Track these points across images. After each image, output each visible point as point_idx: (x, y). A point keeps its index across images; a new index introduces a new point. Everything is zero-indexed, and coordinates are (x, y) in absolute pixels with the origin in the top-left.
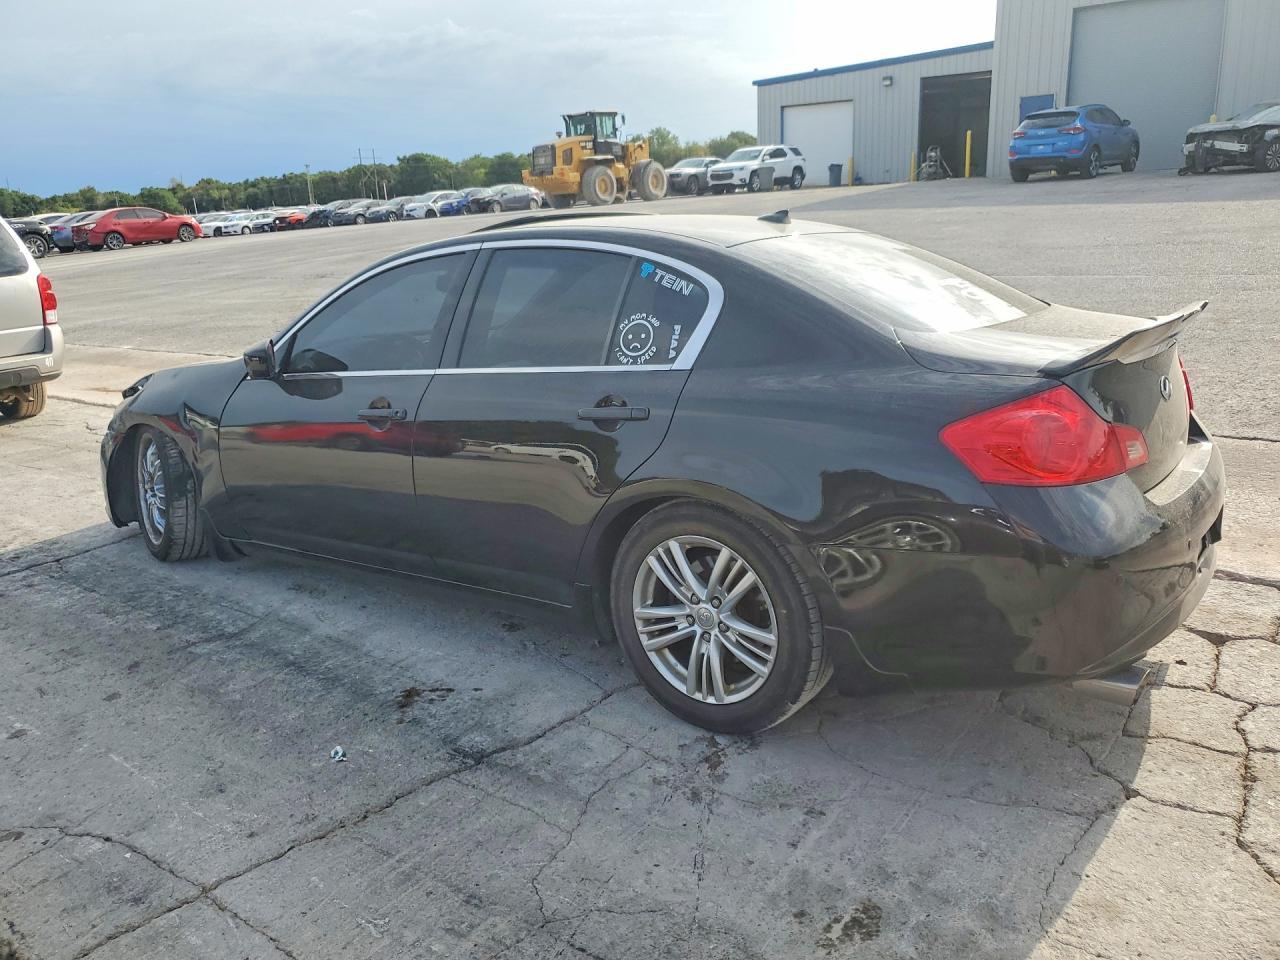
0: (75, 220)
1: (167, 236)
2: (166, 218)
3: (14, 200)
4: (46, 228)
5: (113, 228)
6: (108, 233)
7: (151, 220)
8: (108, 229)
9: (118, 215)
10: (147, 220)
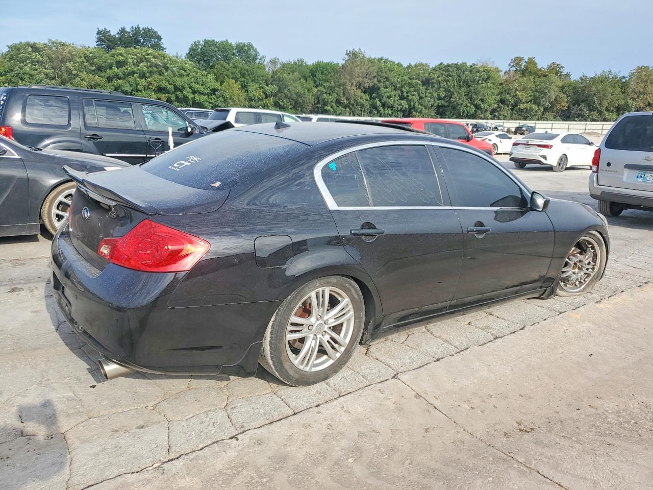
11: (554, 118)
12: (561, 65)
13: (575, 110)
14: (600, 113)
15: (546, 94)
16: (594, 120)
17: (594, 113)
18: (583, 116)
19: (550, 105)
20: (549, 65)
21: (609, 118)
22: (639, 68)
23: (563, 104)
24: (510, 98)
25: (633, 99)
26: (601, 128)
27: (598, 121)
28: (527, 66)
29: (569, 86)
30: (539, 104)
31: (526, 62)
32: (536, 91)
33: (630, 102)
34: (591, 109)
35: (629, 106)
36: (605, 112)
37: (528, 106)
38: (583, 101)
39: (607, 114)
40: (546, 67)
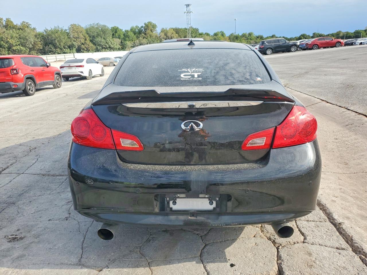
0: (305, 41)
1: (333, 45)
2: (333, 40)
3: (317, 35)
4: (298, 44)
5: (316, 43)
6: (314, 45)
7: (328, 41)
8: (314, 44)
9: (319, 40)
10: (326, 41)
11: (37, 54)
12: (29, 23)
13: (47, 49)
14: (61, 49)
15: (27, 40)
16: (59, 53)
17: (58, 50)
18: (52, 52)
19: (32, 47)
20: (21, 22)
21: (66, 52)
22: (71, 25)
23: (40, 45)
24: (4, 43)
25: (74, 41)
26: (64, 58)
27: (61, 54)
28: (7, 23)
29: (39, 35)
30: (25, 46)
31: (5, 21)
32: (20, 38)
33: (74, 43)
34: (56, 47)
35: (74, 45)
36: (64, 49)
37: (18, 47)
38: (50, 44)
39: (64, 50)
40: (19, 24)
